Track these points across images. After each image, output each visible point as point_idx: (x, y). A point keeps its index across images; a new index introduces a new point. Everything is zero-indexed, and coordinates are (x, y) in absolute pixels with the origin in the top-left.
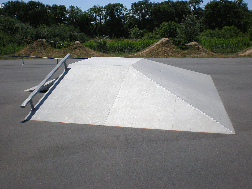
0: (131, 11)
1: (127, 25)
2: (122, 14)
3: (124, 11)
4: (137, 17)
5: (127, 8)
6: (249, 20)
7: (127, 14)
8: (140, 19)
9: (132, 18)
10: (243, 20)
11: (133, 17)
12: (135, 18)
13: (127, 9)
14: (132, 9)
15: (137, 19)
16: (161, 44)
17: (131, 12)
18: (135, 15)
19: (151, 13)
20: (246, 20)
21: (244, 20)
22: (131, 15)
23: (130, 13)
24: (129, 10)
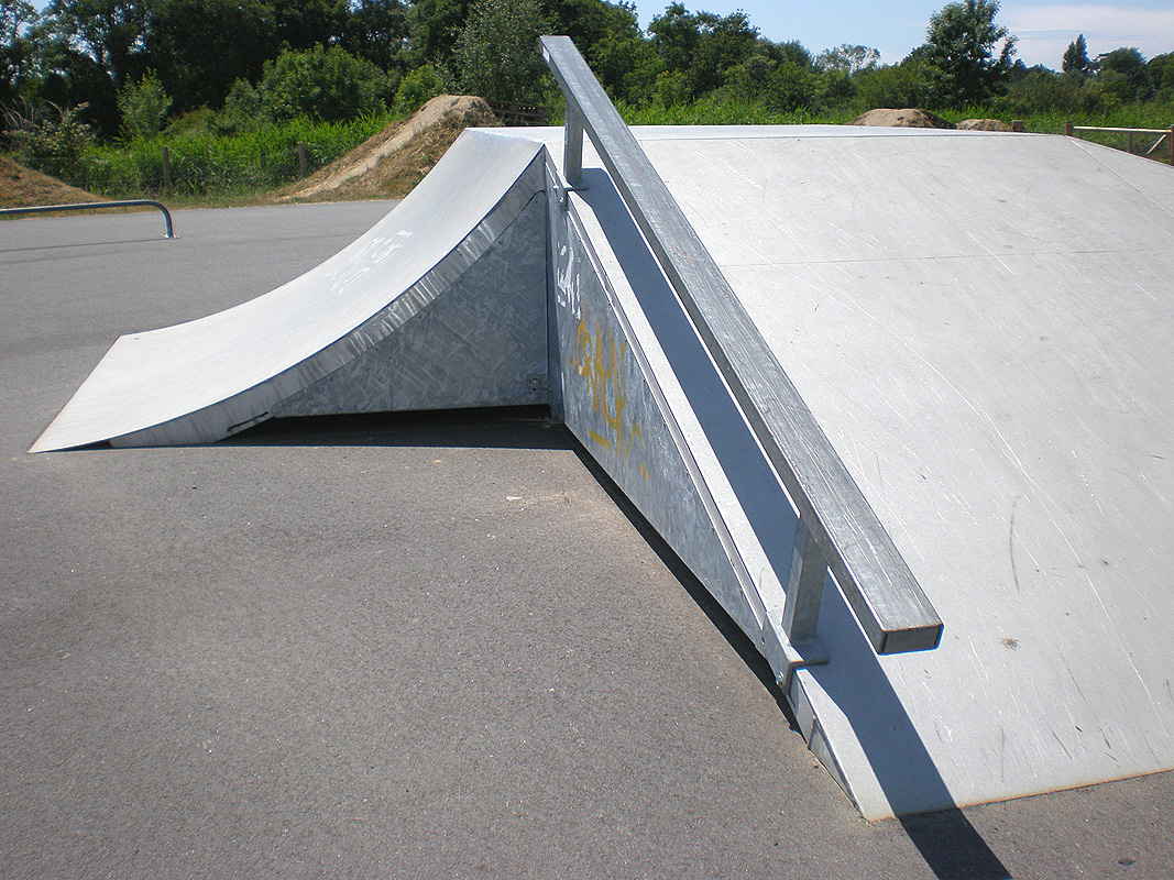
0: (54, 17)
1: (31, 89)
2: (8, 34)
3: (18, 18)
4: (82, 47)
5: (30, 4)
6: (632, 44)
7: (34, 34)
8: (100, 56)
9: (57, 53)
10: (604, 46)
11: (63, 47)
12: (75, 55)
13: (30, 9)
14: (55, 10)
15: (85, 58)
16: (445, 124)
17: (53, 23)
18: (73, 39)
19: (155, 23)
20: (621, 45)
21: (611, 45)
22: (52, 36)
23: (49, 26)
24: (43, 14)
